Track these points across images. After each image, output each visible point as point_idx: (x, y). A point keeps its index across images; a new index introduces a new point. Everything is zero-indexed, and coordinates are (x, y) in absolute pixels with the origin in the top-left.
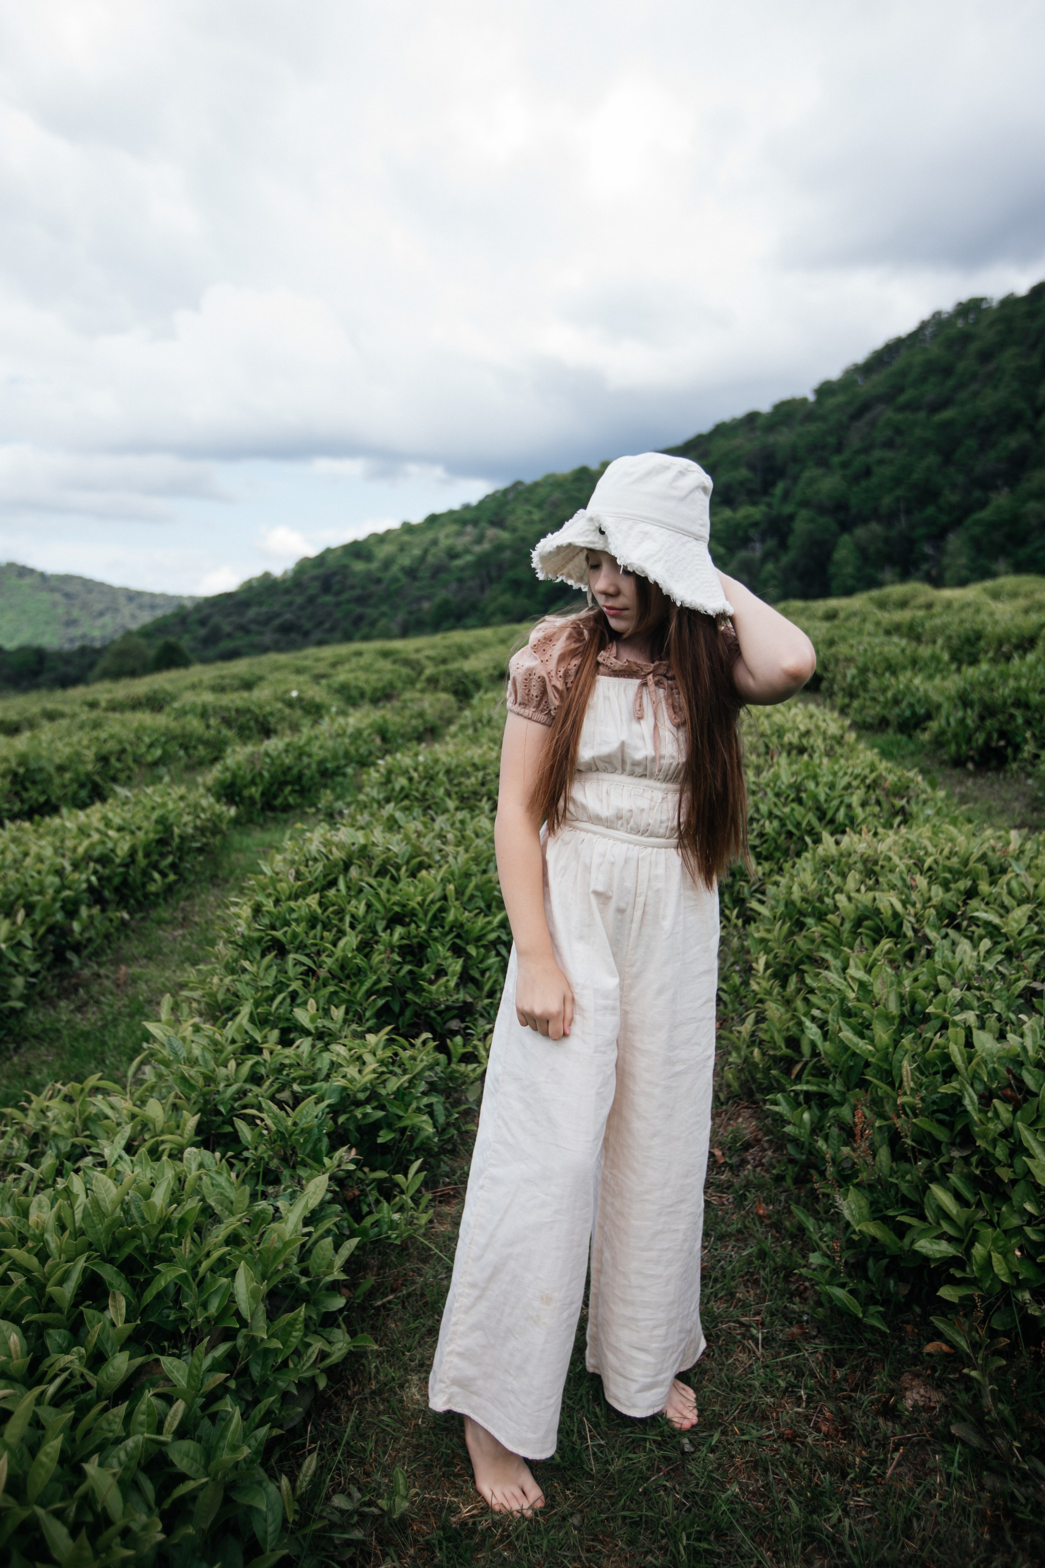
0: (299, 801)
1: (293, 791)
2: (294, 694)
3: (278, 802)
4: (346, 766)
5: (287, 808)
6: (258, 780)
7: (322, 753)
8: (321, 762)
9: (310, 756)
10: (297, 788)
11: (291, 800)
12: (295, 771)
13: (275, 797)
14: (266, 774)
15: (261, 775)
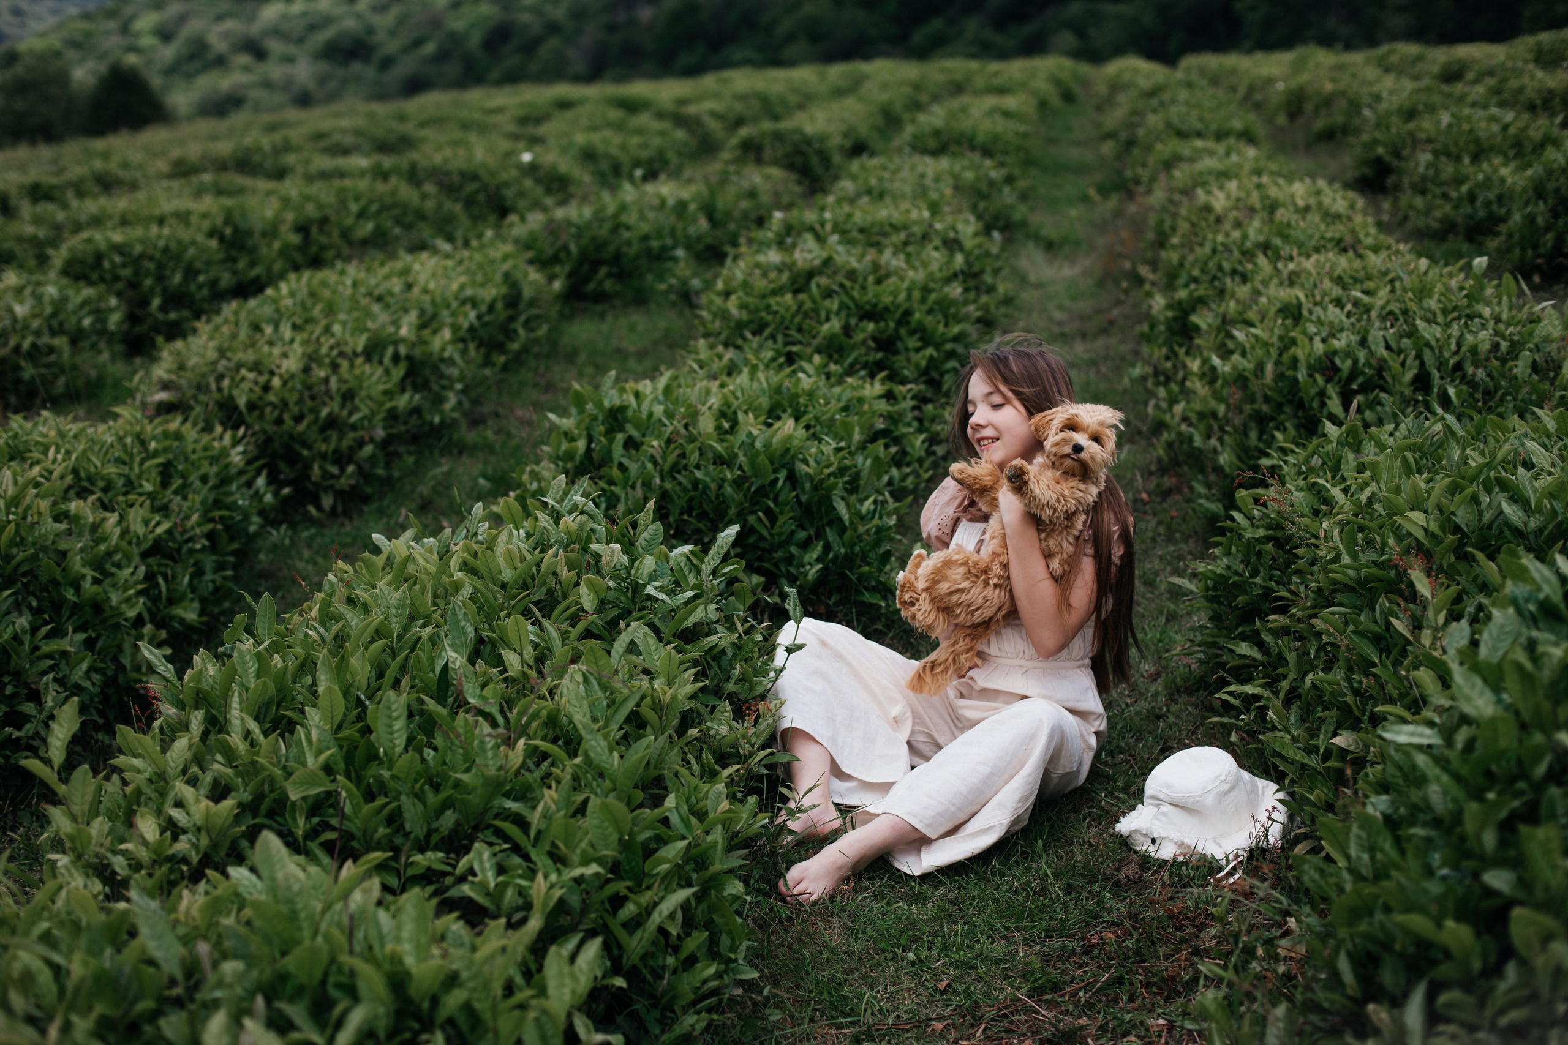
0: (618, 288)
1: (609, 275)
2: (527, 157)
3: (591, 287)
4: (674, 248)
5: (601, 297)
6: (563, 255)
7: (645, 228)
8: (645, 238)
9: (628, 228)
10: (615, 270)
11: (608, 285)
12: (611, 248)
13: (586, 280)
14: (573, 248)
15: (565, 248)
